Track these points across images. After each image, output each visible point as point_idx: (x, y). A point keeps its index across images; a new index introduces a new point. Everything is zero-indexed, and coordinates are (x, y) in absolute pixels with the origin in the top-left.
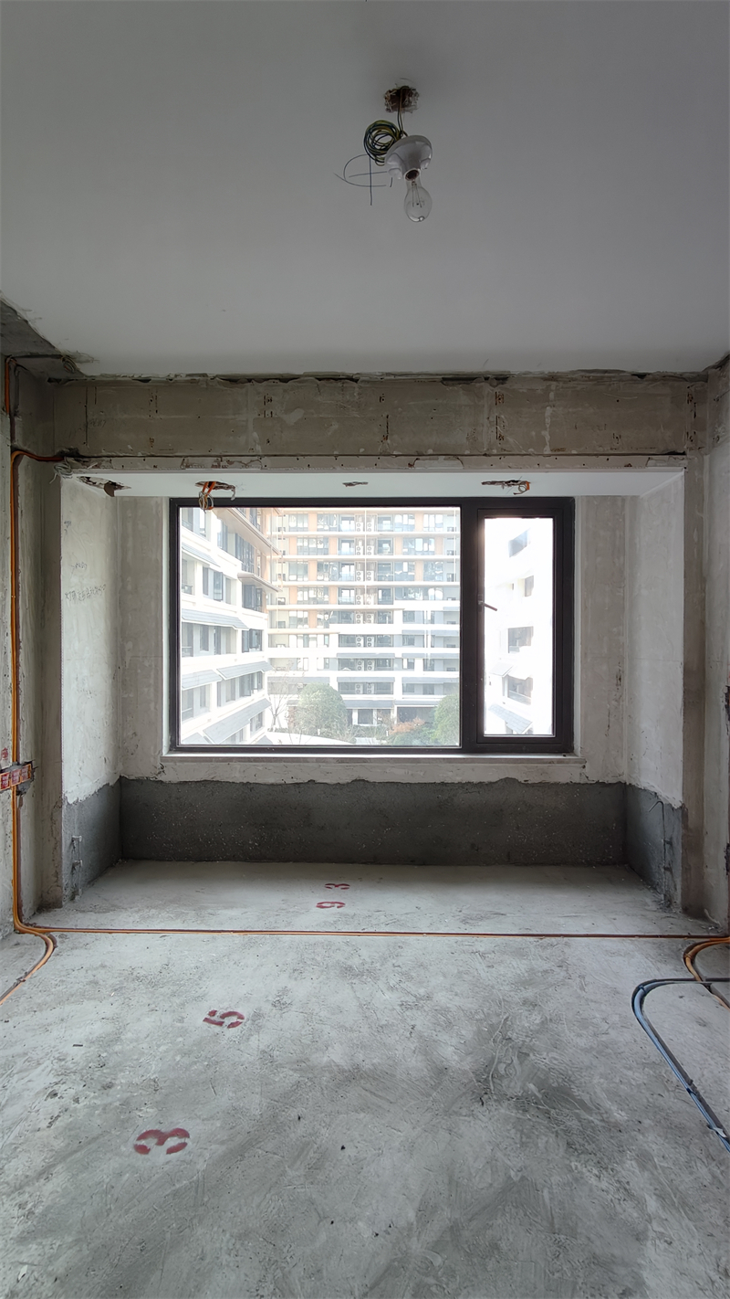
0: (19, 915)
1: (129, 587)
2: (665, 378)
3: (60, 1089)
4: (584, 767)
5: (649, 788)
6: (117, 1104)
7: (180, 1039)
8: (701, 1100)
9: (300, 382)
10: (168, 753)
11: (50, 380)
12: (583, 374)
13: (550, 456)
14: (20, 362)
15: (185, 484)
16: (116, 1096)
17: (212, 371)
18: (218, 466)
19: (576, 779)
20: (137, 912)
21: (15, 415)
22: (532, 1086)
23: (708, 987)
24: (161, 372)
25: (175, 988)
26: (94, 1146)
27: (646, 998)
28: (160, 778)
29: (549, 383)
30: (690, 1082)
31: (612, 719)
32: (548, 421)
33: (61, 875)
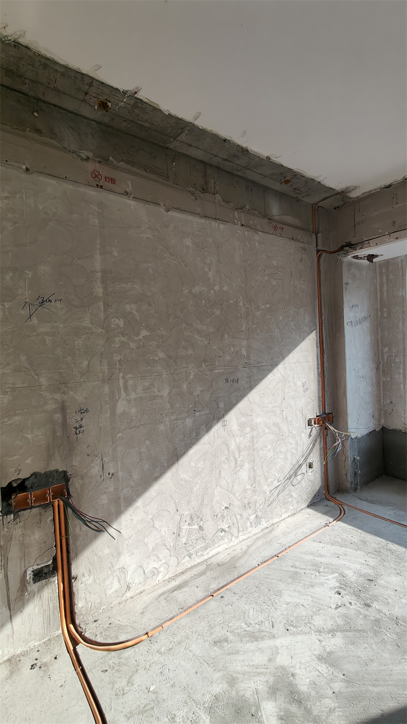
0: (328, 491)
1: (385, 315)
3: (343, 592)
11: (334, 209)
14: (319, 204)
21: (318, 233)
33: (349, 475)
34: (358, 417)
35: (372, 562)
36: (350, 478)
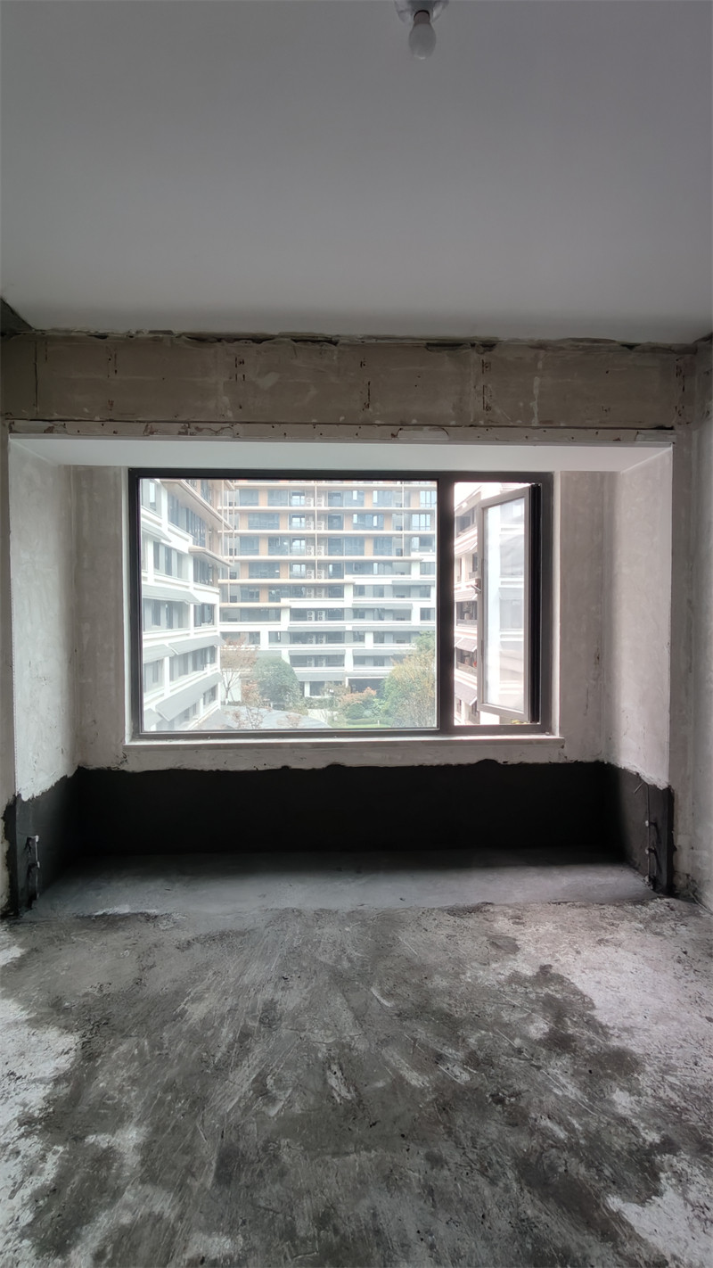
1: (86, 564)
2: (654, 350)
4: (563, 747)
5: (630, 769)
9: (274, 343)
10: (131, 741)
12: (573, 343)
13: (538, 428)
17: (177, 329)
18: (186, 433)
19: (555, 760)
24: (120, 328)
28: (125, 767)
29: (537, 351)
31: (590, 699)
32: (536, 392)
34: (36, 757)
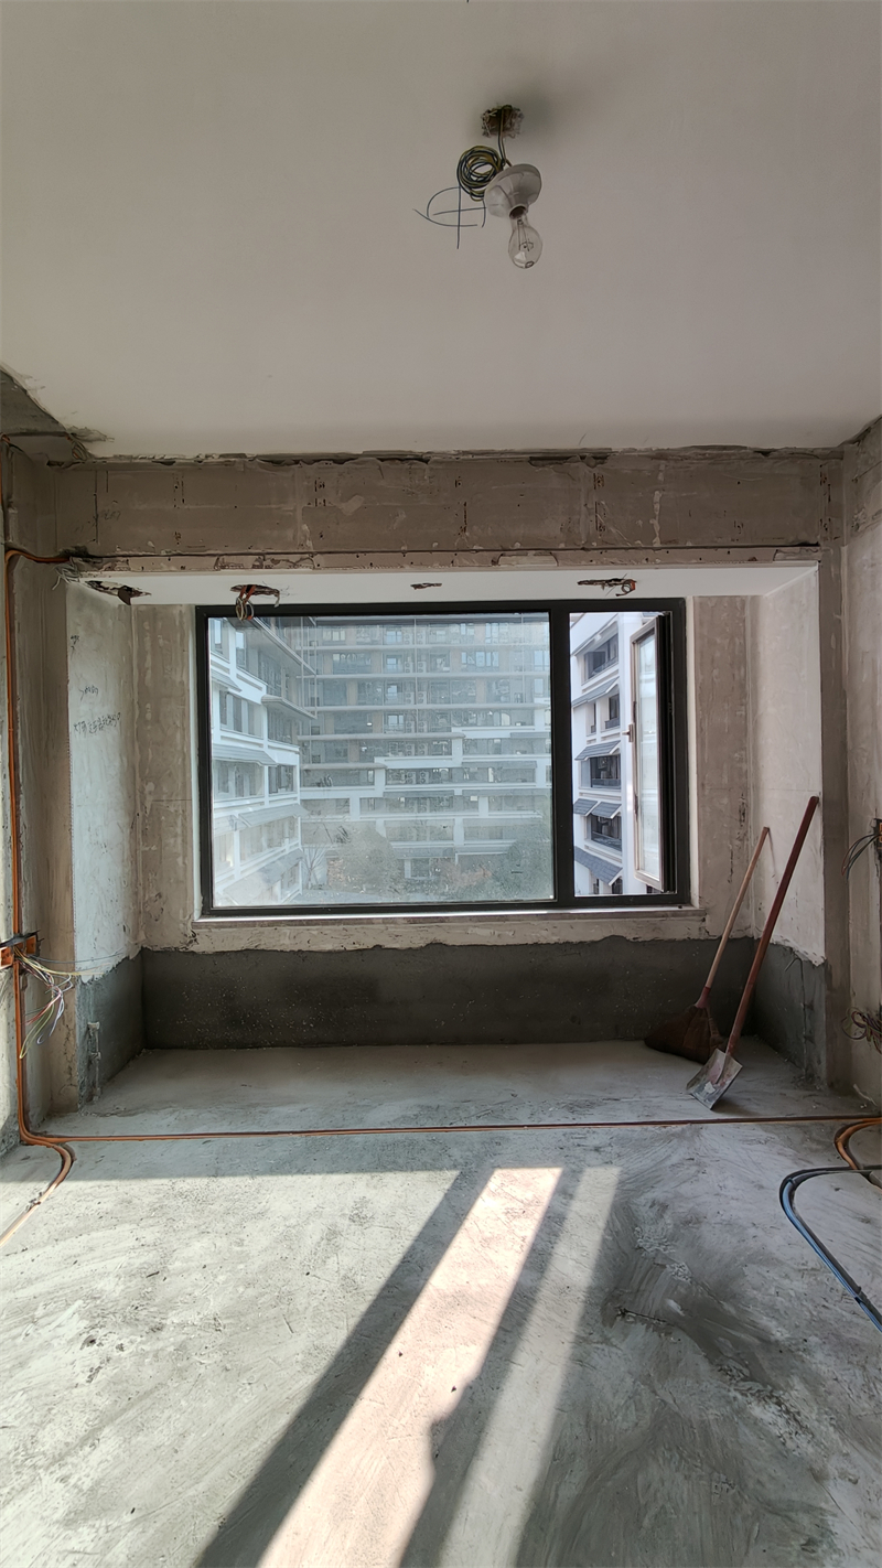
0: (26, 1123)
1: (149, 716)
2: (794, 455)
3: (99, 1334)
4: (704, 920)
5: (782, 943)
6: (172, 1349)
7: (242, 1266)
8: (872, 1310)
9: (357, 464)
10: (200, 918)
11: (49, 464)
12: (699, 451)
13: (659, 549)
14: (13, 440)
15: (218, 587)
16: (169, 1340)
17: (251, 450)
18: (260, 567)
19: (695, 935)
20: (172, 1113)
21: (9, 506)
22: (672, 1304)
23: (867, 1176)
24: (189, 453)
25: (229, 1204)
26: (148, 1402)
27: (796, 1193)
28: (194, 948)
29: (658, 462)
30: (857, 1290)
31: (735, 862)
32: (657, 506)
33: (76, 1072)
34: (96, 934)
35: (149, 1236)
36: (78, 1077)
